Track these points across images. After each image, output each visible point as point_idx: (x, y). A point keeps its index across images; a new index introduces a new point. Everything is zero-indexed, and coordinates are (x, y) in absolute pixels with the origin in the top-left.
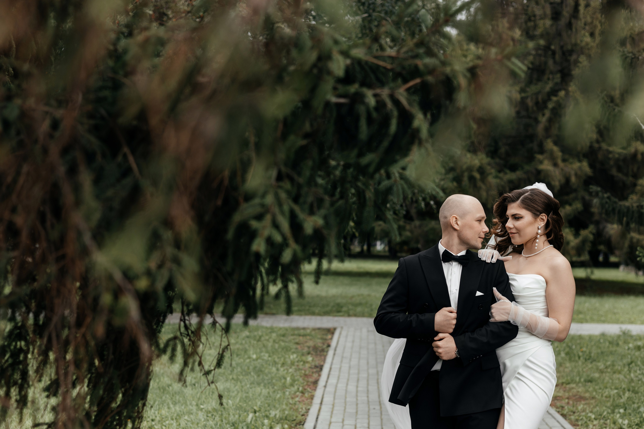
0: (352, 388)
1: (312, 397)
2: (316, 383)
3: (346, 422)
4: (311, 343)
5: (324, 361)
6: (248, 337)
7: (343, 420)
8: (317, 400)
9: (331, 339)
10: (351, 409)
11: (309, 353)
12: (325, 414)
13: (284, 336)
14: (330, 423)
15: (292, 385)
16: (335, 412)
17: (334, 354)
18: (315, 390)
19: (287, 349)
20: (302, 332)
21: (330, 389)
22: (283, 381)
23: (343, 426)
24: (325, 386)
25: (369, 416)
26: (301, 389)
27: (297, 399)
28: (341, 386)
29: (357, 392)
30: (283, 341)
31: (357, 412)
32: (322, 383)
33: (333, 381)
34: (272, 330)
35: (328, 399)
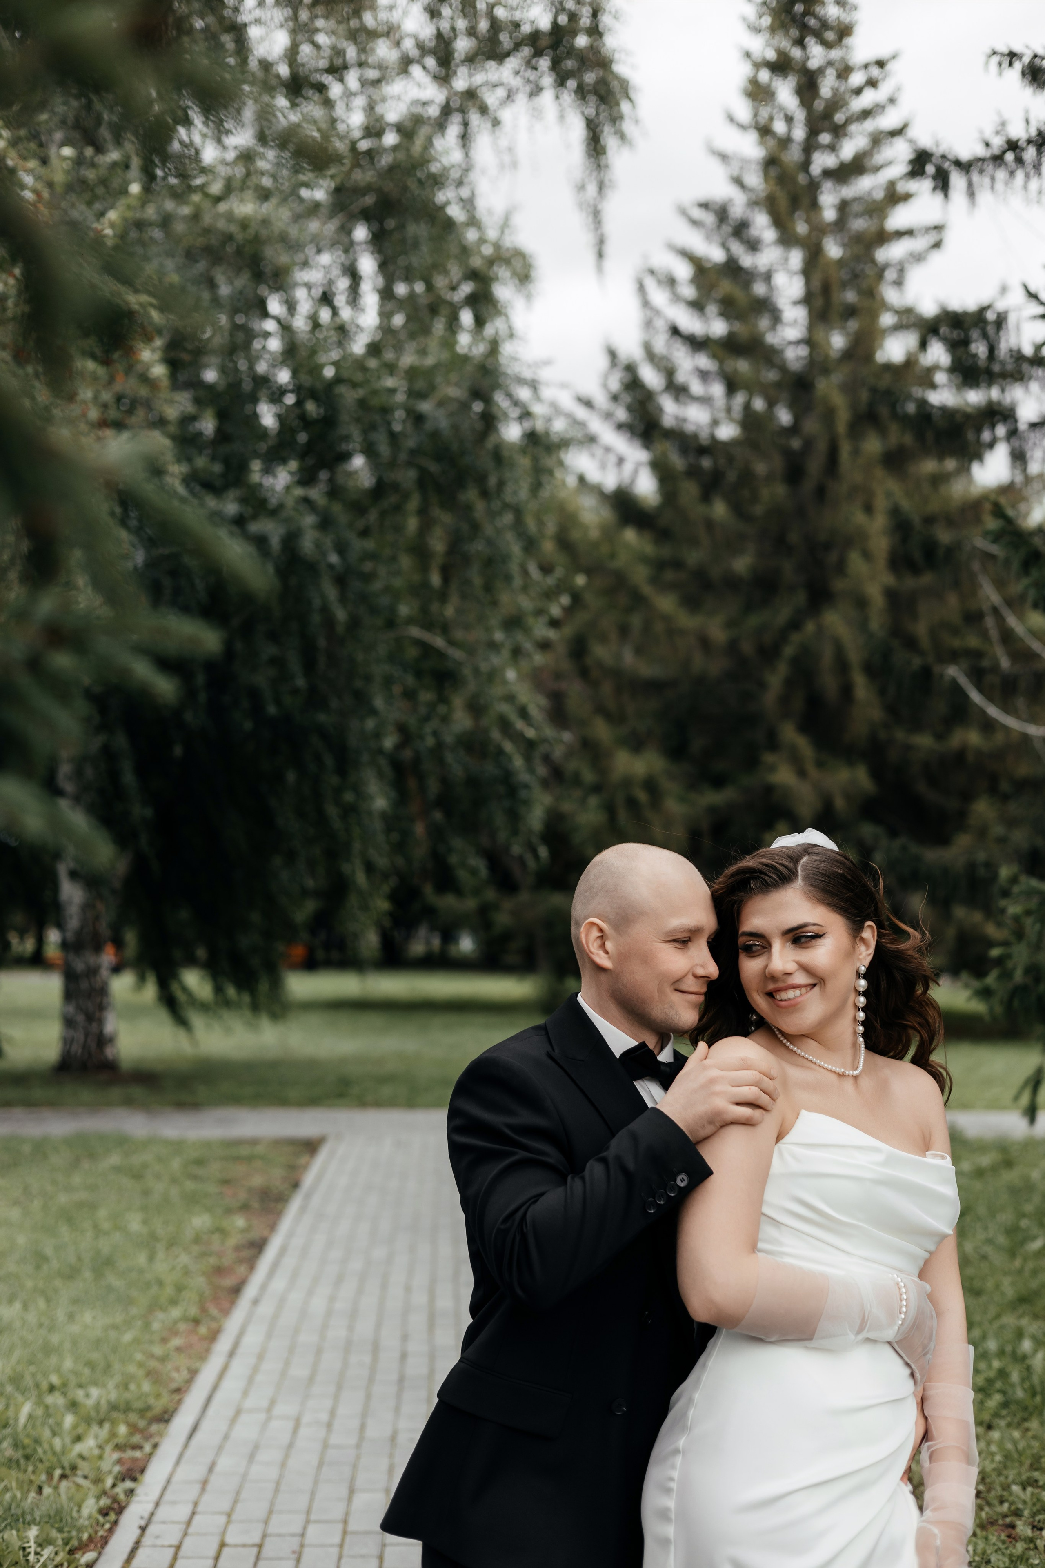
0: (318, 1304)
1: (214, 1336)
2: (237, 1290)
3: (279, 1410)
4: (257, 1181)
5: (273, 1227)
6: (117, 1169)
7: (273, 1403)
8: (223, 1345)
9: (306, 1167)
10: (300, 1370)
11: (245, 1208)
12: (231, 1386)
13: (200, 1162)
14: (238, 1412)
15: (174, 1302)
16: (259, 1378)
17: (303, 1209)
18: (226, 1312)
19: (192, 1200)
20: (244, 1151)
21: (266, 1309)
22: (154, 1290)
23: (269, 1419)
24: (256, 1302)
25: (339, 1387)
26: (193, 1311)
27: (176, 1342)
28: (296, 1298)
29: (329, 1313)
30: (195, 1178)
31: (311, 1379)
32: (250, 1291)
33: (279, 1284)
34: (178, 1146)
35: (253, 1340)
